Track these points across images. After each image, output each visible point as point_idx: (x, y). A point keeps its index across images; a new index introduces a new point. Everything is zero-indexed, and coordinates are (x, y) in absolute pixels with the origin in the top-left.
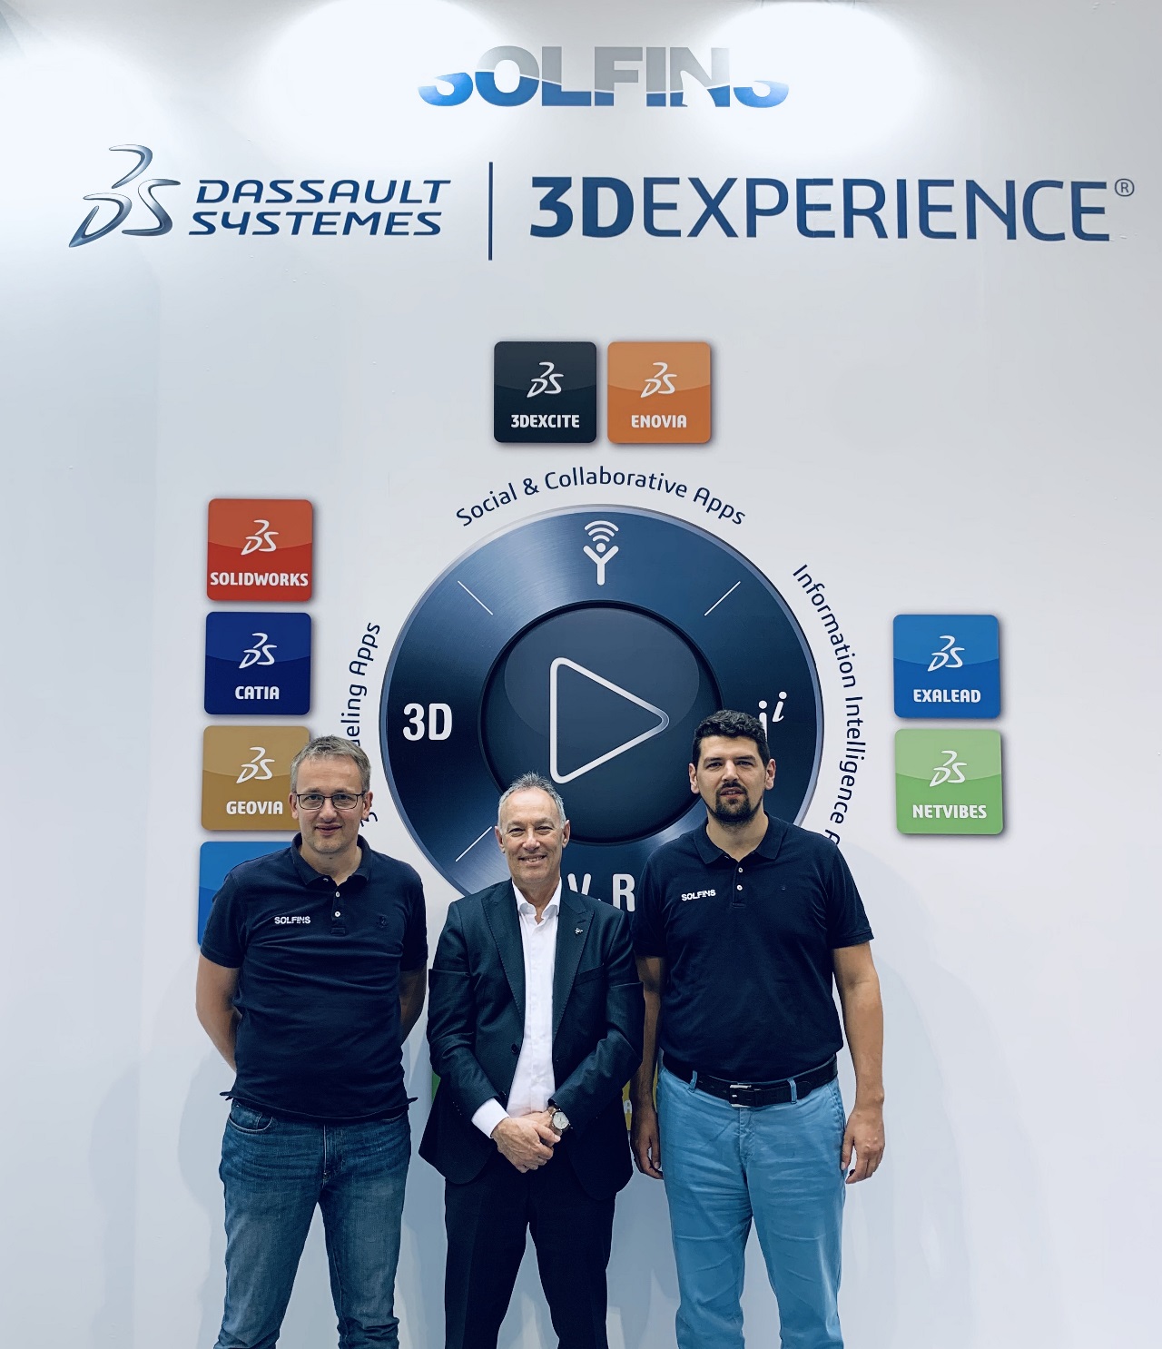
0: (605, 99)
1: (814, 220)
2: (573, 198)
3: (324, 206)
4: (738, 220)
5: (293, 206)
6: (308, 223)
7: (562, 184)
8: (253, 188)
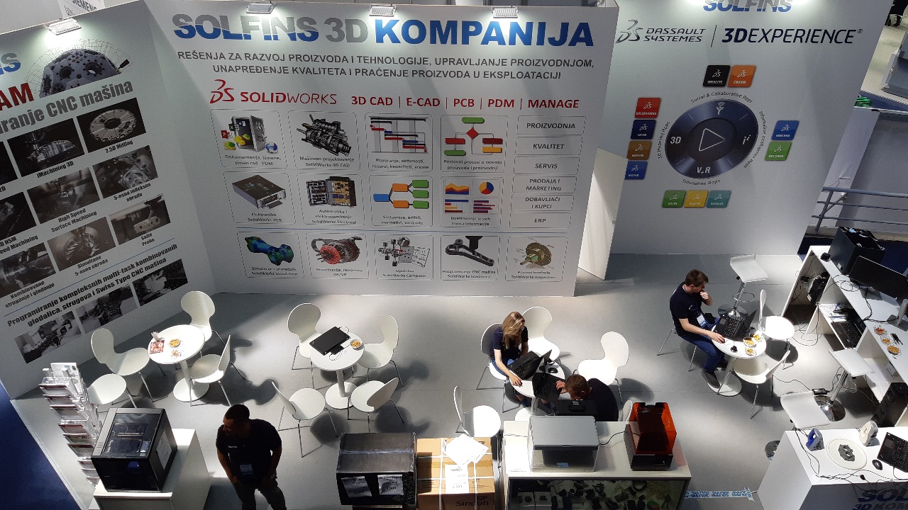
0: (747, 10)
1: (787, 39)
2: (733, 34)
3: (676, 35)
4: (770, 39)
5: (669, 35)
6: (671, 38)
7: (732, 30)
8: (660, 30)
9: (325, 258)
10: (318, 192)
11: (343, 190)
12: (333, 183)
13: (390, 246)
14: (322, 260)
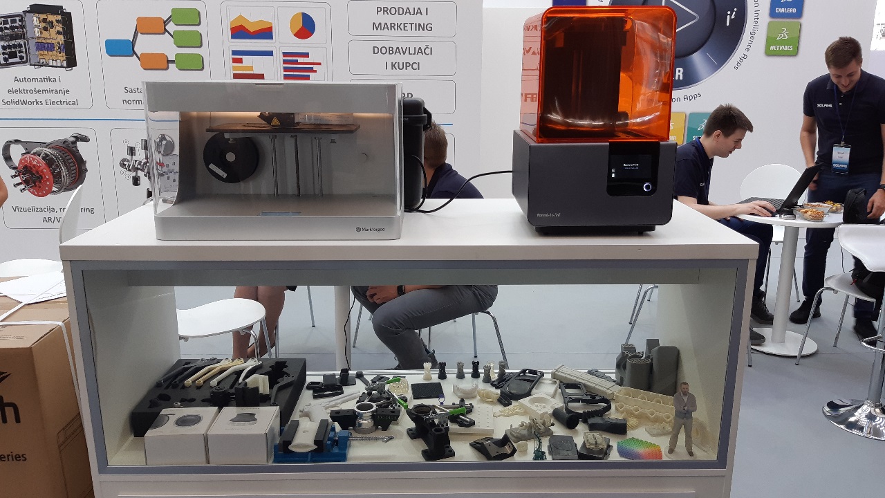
9: (26, 182)
10: (12, 37)
11: (53, 32)
12: (35, 19)
13: (140, 155)
14: (22, 186)
